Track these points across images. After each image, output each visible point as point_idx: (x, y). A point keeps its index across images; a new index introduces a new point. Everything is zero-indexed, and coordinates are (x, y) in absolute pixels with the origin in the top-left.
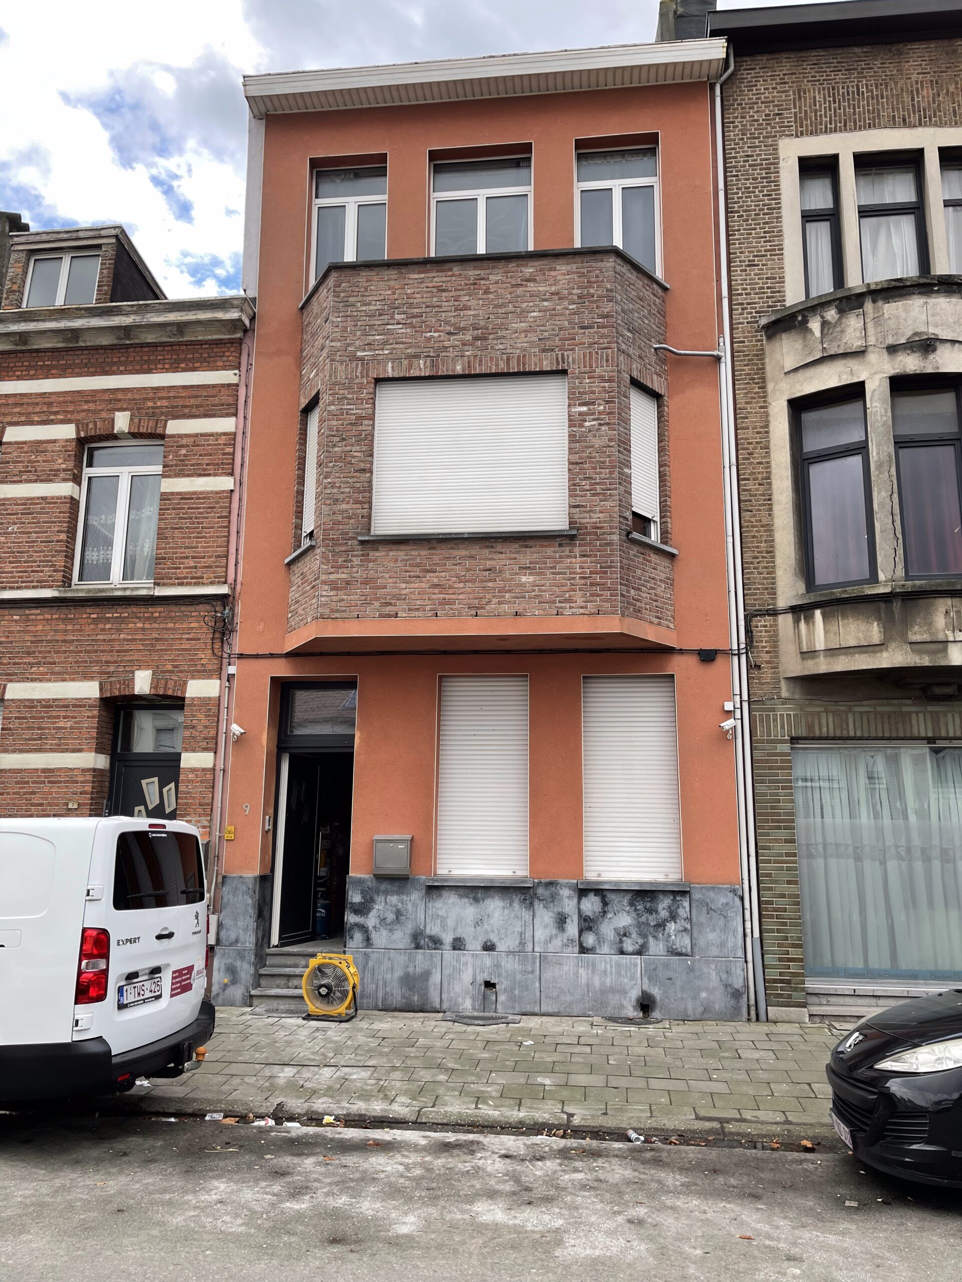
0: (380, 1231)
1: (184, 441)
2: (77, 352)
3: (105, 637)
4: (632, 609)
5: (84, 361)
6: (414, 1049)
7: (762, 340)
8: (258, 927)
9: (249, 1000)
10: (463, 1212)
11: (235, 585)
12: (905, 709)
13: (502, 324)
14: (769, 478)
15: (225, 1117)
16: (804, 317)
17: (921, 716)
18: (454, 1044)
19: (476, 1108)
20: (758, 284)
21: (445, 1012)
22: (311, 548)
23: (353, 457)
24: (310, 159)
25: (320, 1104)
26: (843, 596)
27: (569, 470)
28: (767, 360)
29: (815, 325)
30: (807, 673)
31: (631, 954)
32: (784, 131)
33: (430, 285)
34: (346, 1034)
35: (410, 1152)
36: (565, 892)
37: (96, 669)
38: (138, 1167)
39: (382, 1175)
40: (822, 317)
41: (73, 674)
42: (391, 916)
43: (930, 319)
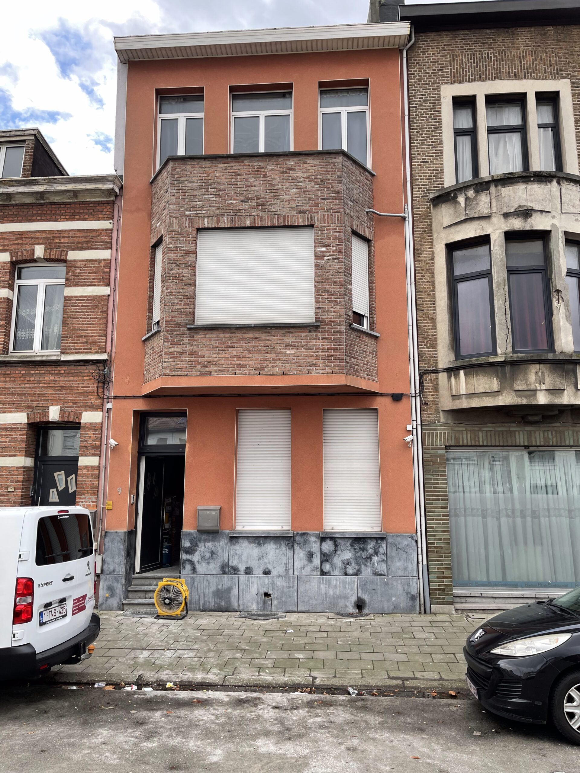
0: (200, 761)
1: (79, 264)
2: (10, 208)
3: (30, 385)
4: (352, 370)
5: (15, 213)
6: (221, 637)
7: (430, 208)
8: (127, 563)
9: (122, 607)
10: (250, 746)
11: (111, 353)
12: (512, 429)
13: (275, 196)
14: (434, 291)
15: (107, 685)
16: (455, 194)
17: (521, 433)
18: (247, 633)
19: (259, 675)
20: (428, 173)
21: (240, 612)
22: (158, 332)
23: (184, 276)
24: (156, 89)
25: (164, 675)
26: (477, 362)
27: (315, 286)
28: (433, 220)
29: (461, 199)
30: (455, 408)
31: (351, 575)
32: (444, 80)
33: (231, 171)
34: (180, 628)
35: (218, 706)
36: (313, 539)
37: (25, 405)
38: (54, 721)
39: (202, 723)
40: (466, 195)
41: (10, 408)
42: (208, 555)
43: (528, 197)
